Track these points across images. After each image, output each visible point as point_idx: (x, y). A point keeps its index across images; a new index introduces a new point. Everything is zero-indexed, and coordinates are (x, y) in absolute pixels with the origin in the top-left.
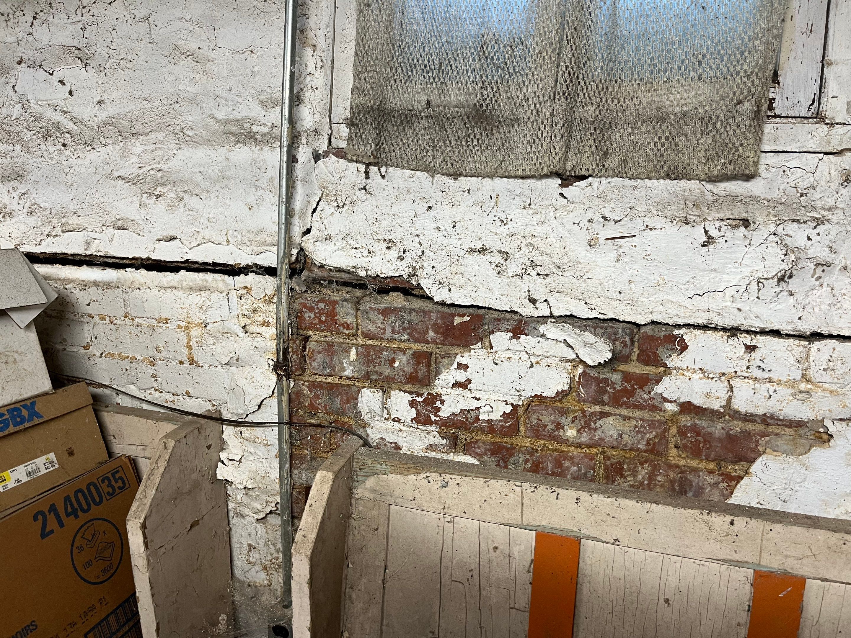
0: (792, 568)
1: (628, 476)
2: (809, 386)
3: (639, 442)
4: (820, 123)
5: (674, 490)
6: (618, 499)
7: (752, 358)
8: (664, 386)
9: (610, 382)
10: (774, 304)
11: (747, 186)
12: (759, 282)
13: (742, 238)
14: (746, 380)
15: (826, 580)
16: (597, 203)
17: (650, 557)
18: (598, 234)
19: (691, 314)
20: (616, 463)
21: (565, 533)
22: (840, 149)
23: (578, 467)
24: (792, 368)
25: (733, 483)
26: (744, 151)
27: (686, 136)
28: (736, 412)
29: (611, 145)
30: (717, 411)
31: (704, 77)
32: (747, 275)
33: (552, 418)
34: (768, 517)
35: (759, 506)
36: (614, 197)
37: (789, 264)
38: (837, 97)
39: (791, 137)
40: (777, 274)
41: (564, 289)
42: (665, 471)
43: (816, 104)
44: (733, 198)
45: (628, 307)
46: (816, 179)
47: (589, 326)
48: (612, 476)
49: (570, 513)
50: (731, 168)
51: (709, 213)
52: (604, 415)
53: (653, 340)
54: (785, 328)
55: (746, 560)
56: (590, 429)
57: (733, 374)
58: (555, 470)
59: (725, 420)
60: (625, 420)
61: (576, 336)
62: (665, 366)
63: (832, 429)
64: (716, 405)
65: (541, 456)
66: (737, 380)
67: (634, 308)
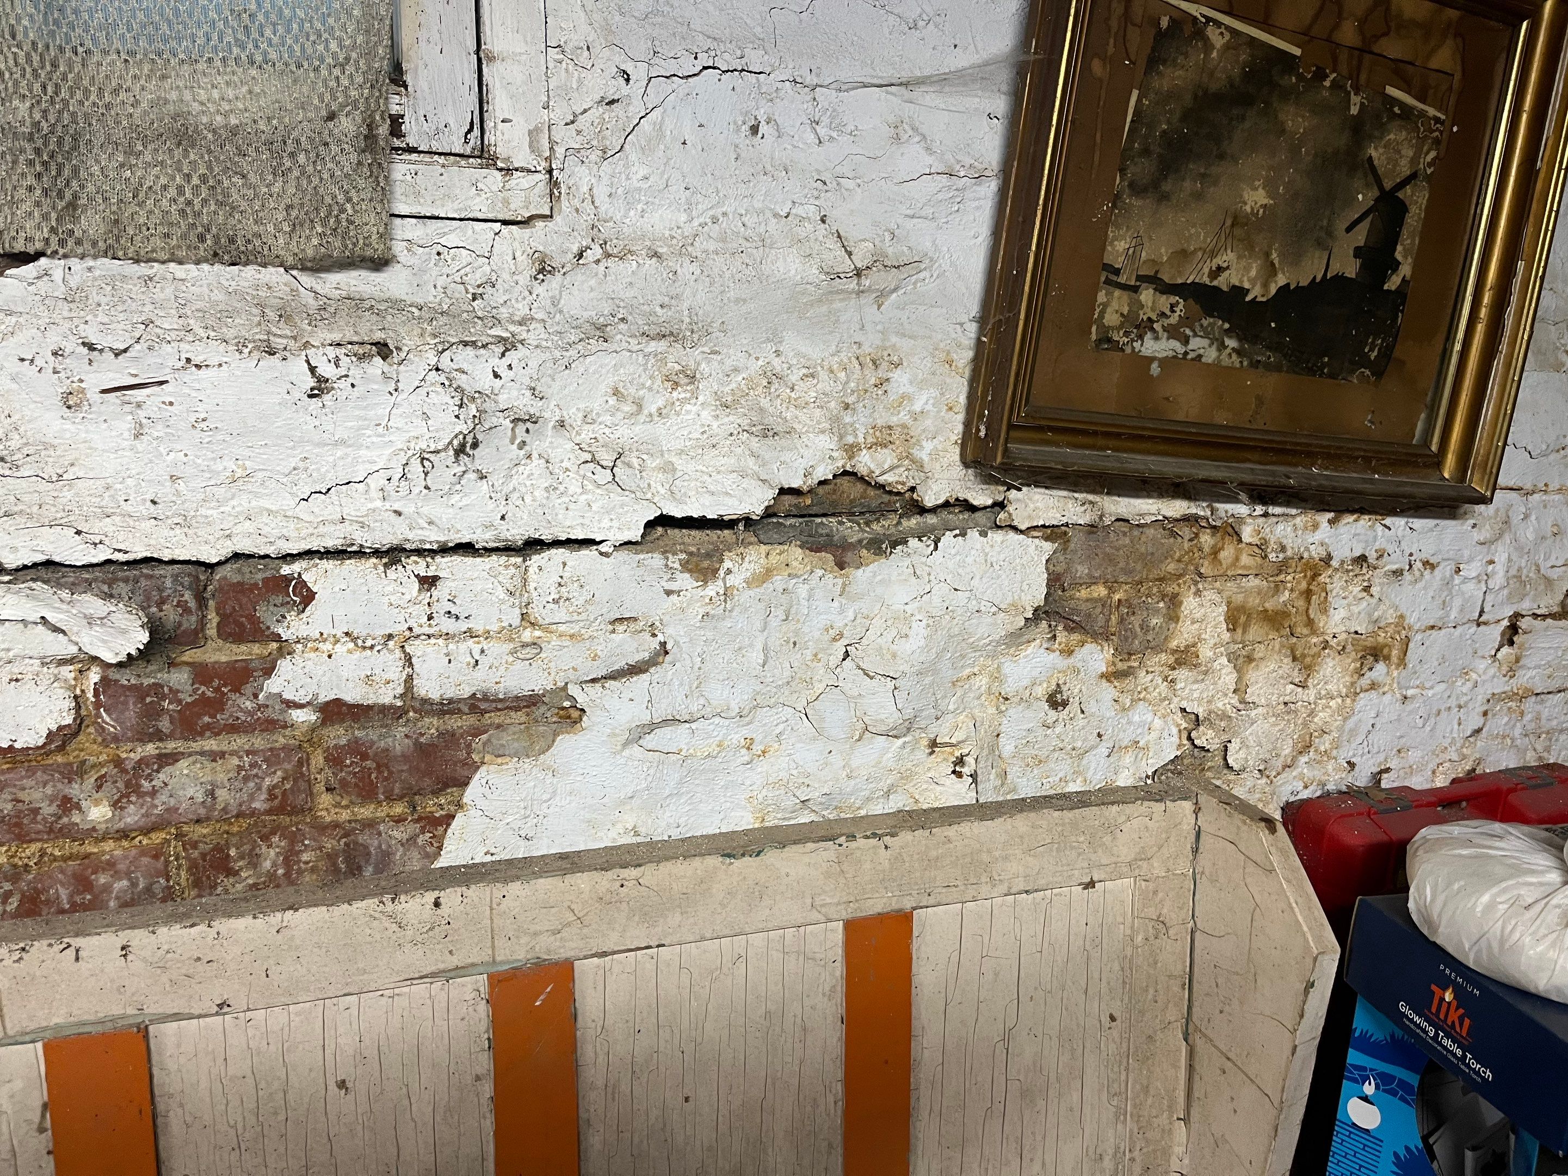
0: (549, 952)
1: (241, 869)
2: (538, 633)
3: (252, 797)
4: (487, 167)
5: (337, 870)
6: (213, 923)
7: (435, 598)
8: (282, 678)
9: (166, 689)
10: (456, 498)
11: (378, 280)
12: (423, 459)
13: (380, 378)
14: (433, 641)
15: (604, 954)
16: (66, 314)
17: (297, 1014)
18: (81, 381)
19: (311, 530)
20: (213, 850)
21: (110, 1025)
22: (527, 215)
23: (130, 879)
24: (503, 607)
25: (441, 829)
26: (356, 212)
27: (244, 176)
28: (425, 701)
29: (82, 187)
30: (391, 707)
31: (259, 58)
32: (400, 447)
33: (49, 790)
34: (497, 875)
35: (488, 858)
36: (104, 300)
37: (469, 422)
38: (510, 121)
39: (442, 190)
40: (451, 443)
41: (20, 507)
42: (315, 840)
43: (476, 132)
44: (356, 303)
45: (178, 531)
46: (495, 268)
47: (95, 580)
48: (208, 877)
49: (112, 981)
50: (338, 244)
51: (313, 332)
52: (167, 759)
53: (242, 592)
54: (482, 538)
55: (470, 961)
56: (141, 795)
57: (407, 633)
58: (78, 899)
59: (408, 720)
60: (214, 760)
61: (64, 606)
62: (277, 638)
63: (582, 700)
64: (387, 696)
65: (39, 877)
66: (417, 642)
67: (190, 532)
